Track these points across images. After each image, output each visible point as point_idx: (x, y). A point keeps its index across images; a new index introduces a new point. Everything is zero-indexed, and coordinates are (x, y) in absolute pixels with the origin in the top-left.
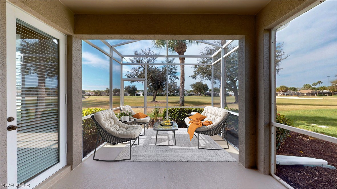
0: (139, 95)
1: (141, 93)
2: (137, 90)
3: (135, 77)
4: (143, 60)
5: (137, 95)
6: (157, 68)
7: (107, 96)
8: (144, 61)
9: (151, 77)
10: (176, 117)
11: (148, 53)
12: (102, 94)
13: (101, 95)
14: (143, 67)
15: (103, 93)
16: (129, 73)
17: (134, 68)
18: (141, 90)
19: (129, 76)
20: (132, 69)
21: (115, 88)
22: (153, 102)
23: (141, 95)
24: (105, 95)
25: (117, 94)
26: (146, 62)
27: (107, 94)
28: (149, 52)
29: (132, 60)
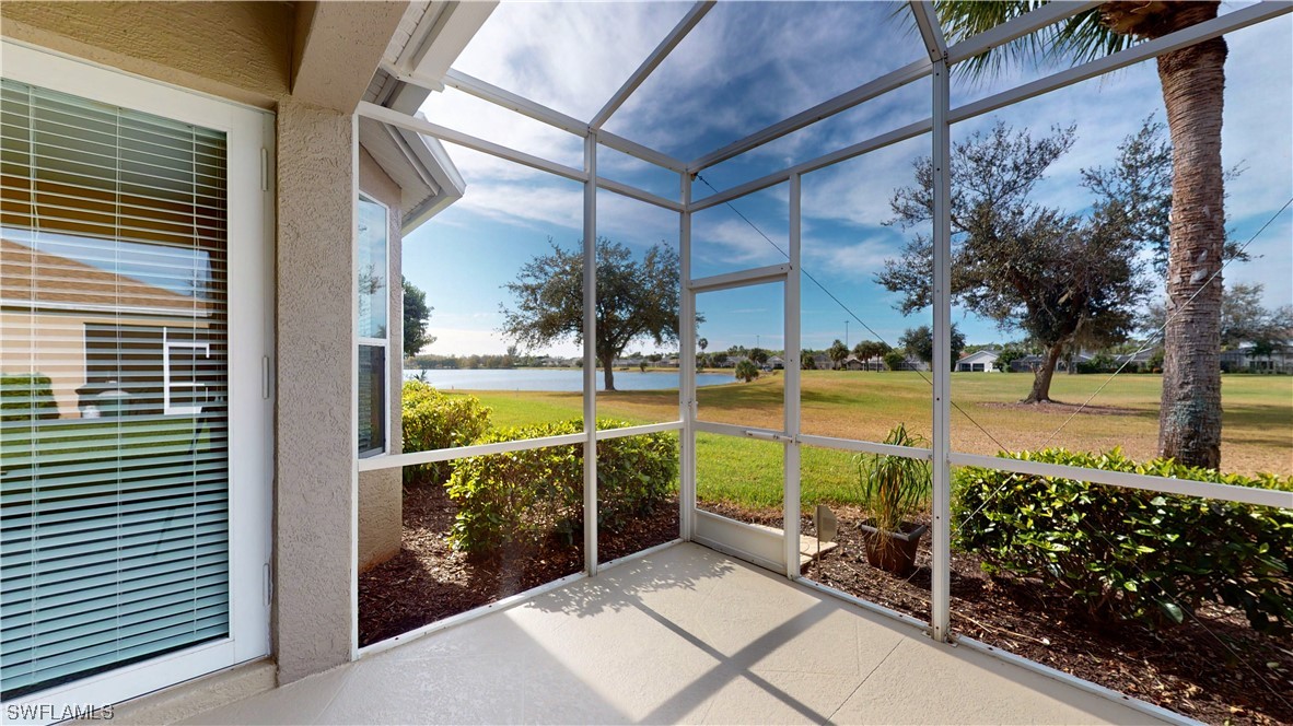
0: (979, 367)
1: (988, 360)
2: (963, 345)
3: (923, 282)
4: (964, 194)
5: (966, 368)
6: (1054, 213)
7: (834, 369)
8: (968, 199)
9: (1012, 267)
10: (1060, 547)
11: (991, 152)
12: (816, 363)
13: (815, 368)
14: (965, 229)
15: (819, 359)
16: (896, 268)
17: (920, 244)
18: (990, 345)
19: (895, 284)
20: (911, 248)
21: (865, 339)
22: (1029, 401)
23: (988, 368)
24: (827, 366)
25: (871, 365)
26: (981, 198)
27: (833, 363)
28: (1000, 143)
29: (906, 207)
